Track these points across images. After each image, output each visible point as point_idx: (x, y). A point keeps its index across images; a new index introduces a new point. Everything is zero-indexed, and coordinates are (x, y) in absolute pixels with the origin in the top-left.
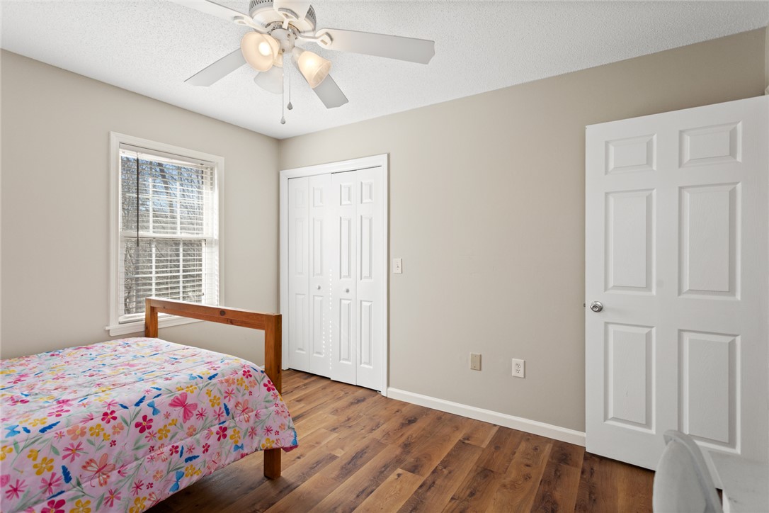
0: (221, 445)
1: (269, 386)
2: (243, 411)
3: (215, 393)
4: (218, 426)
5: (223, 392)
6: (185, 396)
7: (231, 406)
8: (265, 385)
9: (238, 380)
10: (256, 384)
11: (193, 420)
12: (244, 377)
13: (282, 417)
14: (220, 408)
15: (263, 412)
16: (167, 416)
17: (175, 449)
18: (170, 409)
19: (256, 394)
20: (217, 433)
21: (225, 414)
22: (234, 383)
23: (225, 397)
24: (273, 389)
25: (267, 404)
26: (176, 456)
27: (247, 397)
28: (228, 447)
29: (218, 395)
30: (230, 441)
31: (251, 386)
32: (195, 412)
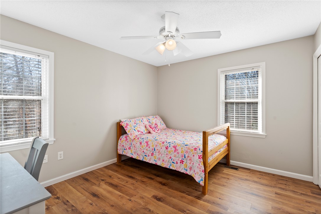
0: (181, 165)
1: (200, 157)
2: (190, 160)
3: (183, 150)
4: (181, 159)
5: (185, 150)
6: (177, 146)
7: (186, 156)
8: (199, 156)
9: (191, 149)
10: (196, 154)
11: (176, 153)
12: (194, 150)
13: (199, 170)
14: (183, 155)
15: (195, 164)
16: (171, 149)
17: (170, 158)
18: (172, 148)
19: (195, 157)
20: (180, 161)
21: (184, 157)
22: (189, 150)
23: (186, 152)
24: (201, 159)
25: (197, 163)
26: (170, 159)
27: (192, 156)
28: (183, 167)
29: (184, 151)
30: (184, 166)
31: (195, 154)
32: (177, 152)
